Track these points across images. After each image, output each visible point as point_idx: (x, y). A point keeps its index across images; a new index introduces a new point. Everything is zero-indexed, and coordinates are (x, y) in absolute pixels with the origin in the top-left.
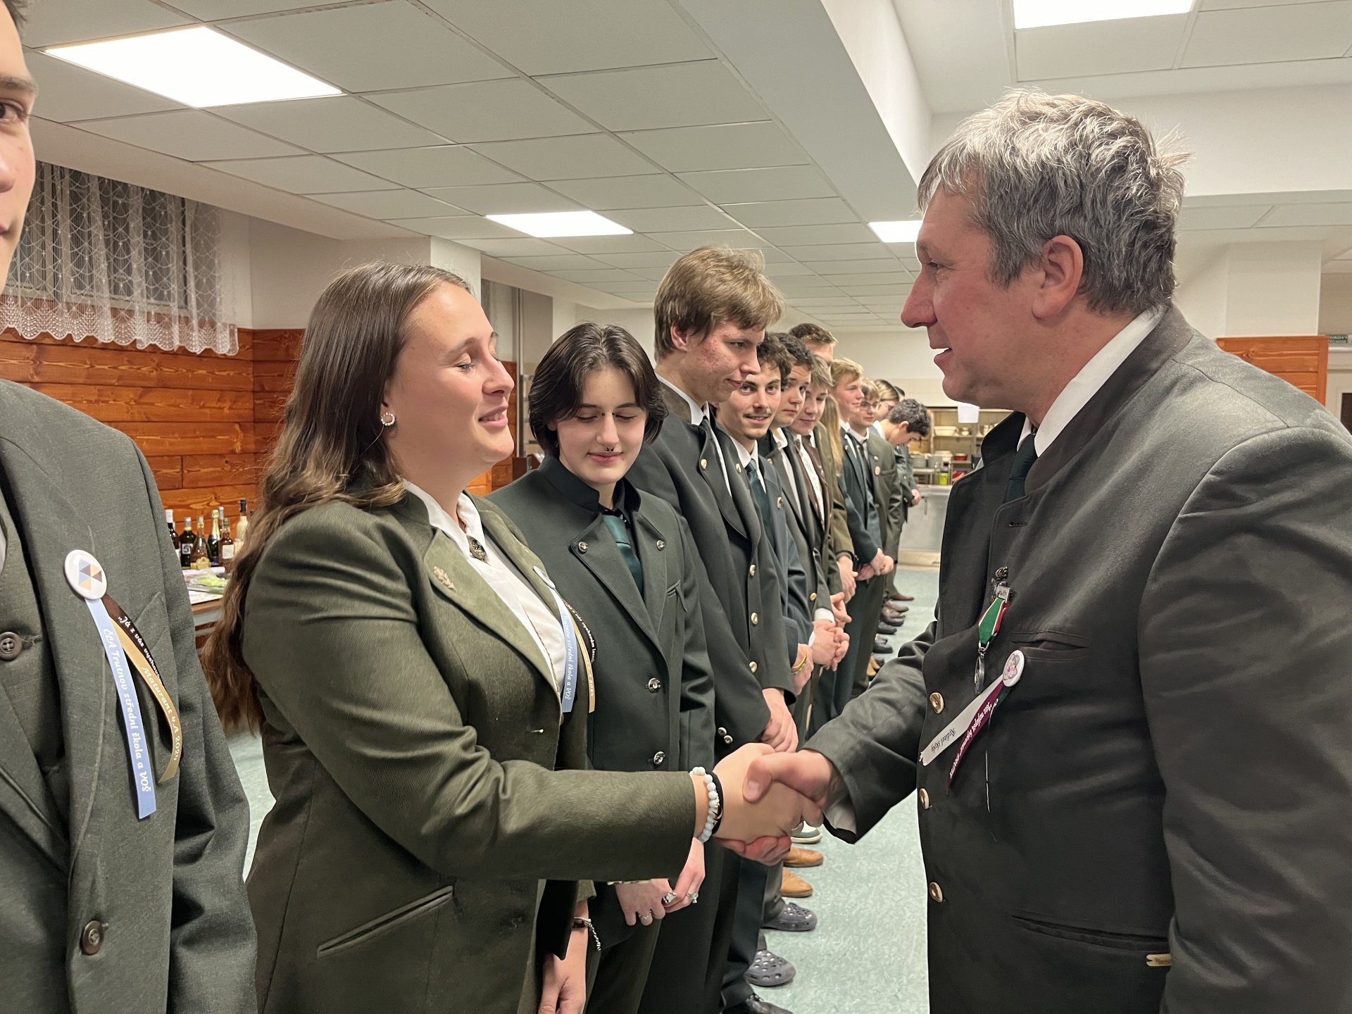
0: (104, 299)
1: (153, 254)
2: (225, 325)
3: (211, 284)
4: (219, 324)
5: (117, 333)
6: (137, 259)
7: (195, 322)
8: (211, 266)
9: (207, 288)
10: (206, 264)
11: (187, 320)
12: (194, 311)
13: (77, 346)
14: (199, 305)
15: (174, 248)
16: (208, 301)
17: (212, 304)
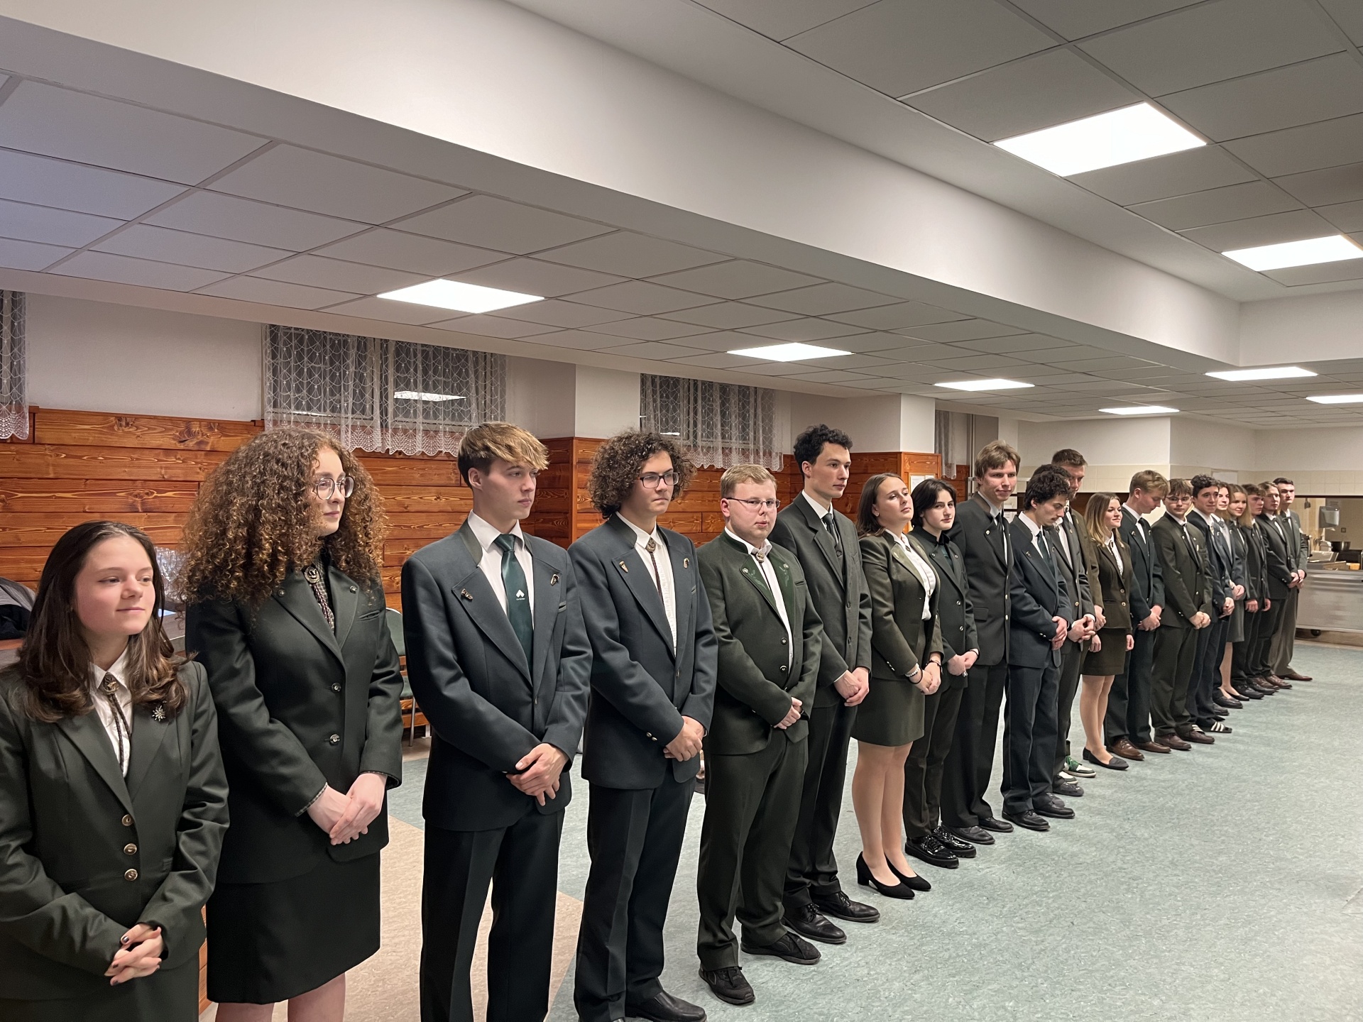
0: (719, 443)
1: (743, 417)
2: (777, 453)
3: (771, 431)
4: (774, 454)
5: (724, 462)
6: (734, 421)
7: (761, 454)
8: (771, 420)
9: (768, 432)
10: (768, 420)
11: (757, 452)
12: (761, 447)
13: (705, 470)
14: (764, 443)
15: (752, 411)
16: (768, 440)
17: (771, 442)
